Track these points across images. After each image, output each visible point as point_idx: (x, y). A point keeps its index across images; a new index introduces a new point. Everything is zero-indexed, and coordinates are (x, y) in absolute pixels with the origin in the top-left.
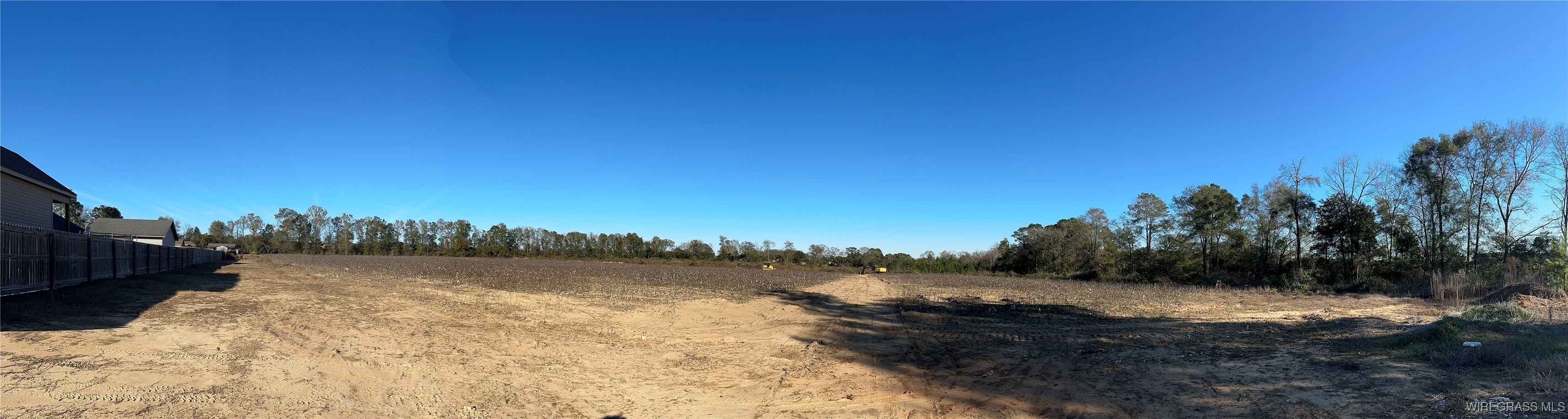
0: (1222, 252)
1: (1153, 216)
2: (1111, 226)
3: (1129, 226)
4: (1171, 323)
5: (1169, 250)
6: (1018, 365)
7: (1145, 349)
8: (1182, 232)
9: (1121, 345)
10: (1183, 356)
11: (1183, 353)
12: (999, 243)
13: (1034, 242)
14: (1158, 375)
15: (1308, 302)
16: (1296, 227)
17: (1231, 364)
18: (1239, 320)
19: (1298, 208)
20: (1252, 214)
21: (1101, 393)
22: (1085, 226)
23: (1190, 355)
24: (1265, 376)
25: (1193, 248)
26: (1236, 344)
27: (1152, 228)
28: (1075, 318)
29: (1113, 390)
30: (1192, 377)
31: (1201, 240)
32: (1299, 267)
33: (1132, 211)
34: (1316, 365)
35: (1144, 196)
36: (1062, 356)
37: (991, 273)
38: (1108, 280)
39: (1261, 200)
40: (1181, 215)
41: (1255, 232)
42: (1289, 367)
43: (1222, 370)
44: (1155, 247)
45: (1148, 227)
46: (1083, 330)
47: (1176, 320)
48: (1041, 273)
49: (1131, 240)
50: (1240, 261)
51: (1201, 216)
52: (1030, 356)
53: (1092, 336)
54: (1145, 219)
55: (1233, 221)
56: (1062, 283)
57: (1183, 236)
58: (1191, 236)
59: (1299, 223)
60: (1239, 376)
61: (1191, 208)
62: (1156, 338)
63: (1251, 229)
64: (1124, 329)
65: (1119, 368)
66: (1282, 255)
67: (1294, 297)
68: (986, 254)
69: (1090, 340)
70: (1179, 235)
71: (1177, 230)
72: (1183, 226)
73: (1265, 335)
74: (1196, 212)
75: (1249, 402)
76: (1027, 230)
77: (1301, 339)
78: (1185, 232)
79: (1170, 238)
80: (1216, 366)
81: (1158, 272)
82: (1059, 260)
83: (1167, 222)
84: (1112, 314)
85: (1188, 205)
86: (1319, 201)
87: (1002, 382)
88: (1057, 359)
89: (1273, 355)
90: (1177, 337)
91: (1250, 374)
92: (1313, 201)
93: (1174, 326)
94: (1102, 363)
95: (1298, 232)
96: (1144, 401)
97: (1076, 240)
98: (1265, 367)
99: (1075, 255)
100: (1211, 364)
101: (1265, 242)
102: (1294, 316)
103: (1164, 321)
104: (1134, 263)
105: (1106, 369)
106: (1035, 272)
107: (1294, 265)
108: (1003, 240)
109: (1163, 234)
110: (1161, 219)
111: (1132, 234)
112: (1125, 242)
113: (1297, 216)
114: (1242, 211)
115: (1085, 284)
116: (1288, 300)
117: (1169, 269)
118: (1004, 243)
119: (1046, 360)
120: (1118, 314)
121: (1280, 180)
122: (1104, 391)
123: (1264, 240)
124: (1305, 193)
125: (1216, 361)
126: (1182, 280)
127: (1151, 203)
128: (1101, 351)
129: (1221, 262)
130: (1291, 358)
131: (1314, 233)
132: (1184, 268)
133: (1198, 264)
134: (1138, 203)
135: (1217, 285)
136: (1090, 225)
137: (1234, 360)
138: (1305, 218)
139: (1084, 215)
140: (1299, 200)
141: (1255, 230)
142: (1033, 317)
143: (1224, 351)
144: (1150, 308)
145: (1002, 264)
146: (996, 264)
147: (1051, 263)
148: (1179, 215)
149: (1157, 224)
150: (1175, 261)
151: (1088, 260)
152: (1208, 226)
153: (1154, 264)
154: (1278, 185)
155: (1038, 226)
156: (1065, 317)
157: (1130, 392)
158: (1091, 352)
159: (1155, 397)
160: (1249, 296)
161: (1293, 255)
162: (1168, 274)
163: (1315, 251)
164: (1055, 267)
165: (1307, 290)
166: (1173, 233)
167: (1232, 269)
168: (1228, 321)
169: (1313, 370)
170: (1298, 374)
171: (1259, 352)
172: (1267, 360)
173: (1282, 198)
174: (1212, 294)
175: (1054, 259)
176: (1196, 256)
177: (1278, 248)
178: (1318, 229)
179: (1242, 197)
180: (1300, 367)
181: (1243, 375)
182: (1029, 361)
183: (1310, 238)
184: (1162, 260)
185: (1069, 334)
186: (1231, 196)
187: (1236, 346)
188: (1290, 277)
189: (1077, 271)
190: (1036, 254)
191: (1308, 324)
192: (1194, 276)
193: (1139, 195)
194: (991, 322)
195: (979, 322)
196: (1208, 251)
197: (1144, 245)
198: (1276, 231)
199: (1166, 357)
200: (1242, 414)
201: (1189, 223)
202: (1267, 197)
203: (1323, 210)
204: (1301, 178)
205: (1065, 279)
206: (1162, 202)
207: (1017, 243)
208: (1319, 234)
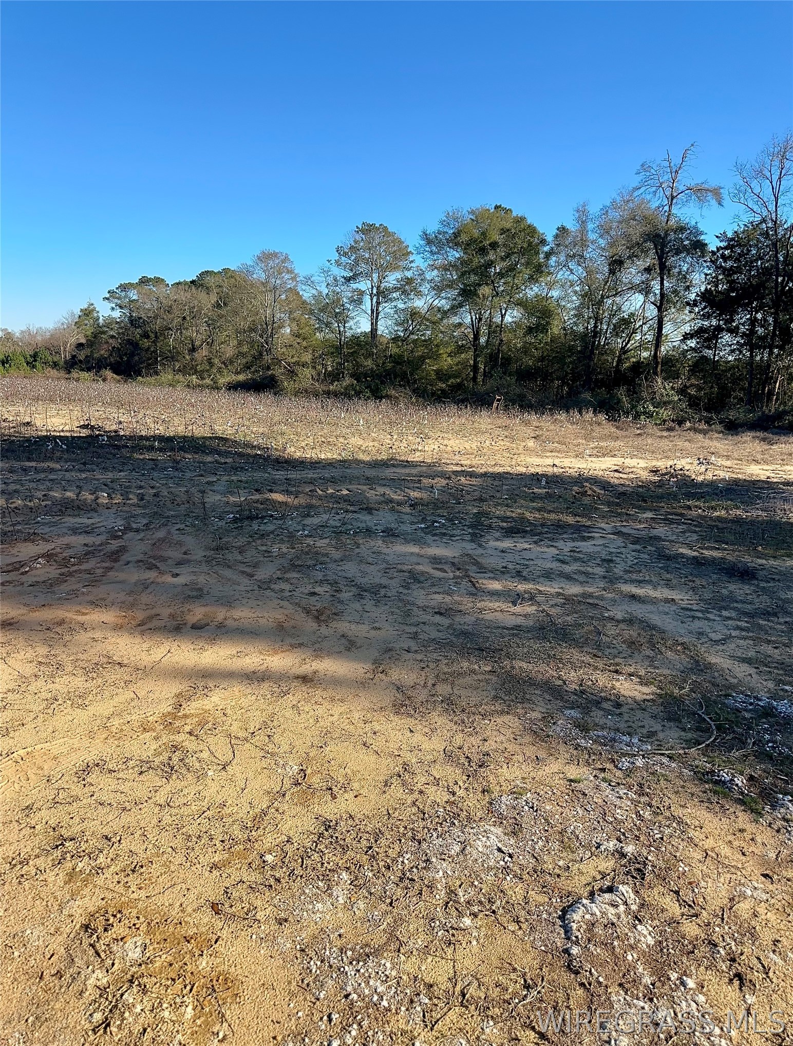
0: (509, 341)
1: (384, 270)
2: (304, 287)
3: (338, 289)
4: (407, 471)
5: (412, 337)
6: (101, 545)
7: (355, 512)
8: (437, 301)
9: (310, 506)
10: (423, 526)
12: (78, 312)
13: (151, 314)
15: (665, 444)
16: (658, 292)
17: (507, 544)
18: (529, 468)
19: (669, 252)
20: (572, 265)
22: (252, 285)
23: (436, 524)
24: (567, 569)
25: (455, 334)
26: (519, 511)
27: (381, 294)
28: (229, 460)
30: (436, 561)
31: (472, 318)
32: (656, 373)
33: (343, 258)
34: (668, 560)
35: (367, 229)
36: (193, 526)
37: (63, 374)
38: (295, 393)
39: (592, 236)
40: (436, 268)
41: (576, 301)
42: (614, 558)
44: (387, 331)
45: (375, 291)
46: (241, 481)
47: (416, 466)
48: (167, 376)
49: (342, 317)
50: (542, 359)
51: (473, 270)
52: (128, 529)
53: (257, 490)
54: (368, 275)
55: (532, 279)
56: (207, 396)
57: (439, 310)
58: (454, 309)
59: (666, 284)
60: (520, 564)
61: (455, 255)
62: (376, 495)
63: (567, 295)
64: (320, 478)
66: (623, 348)
67: (639, 432)
68: (52, 335)
69: (253, 497)
70: (431, 308)
71: (428, 298)
72: (438, 289)
73: (575, 498)
74: (464, 263)
75: (534, 608)
76: (134, 288)
77: (645, 510)
78: (443, 301)
79: (415, 313)
80: (480, 546)
81: (390, 379)
82: (204, 352)
83: (409, 281)
84: (298, 454)
85: (450, 248)
86: (717, 237)
87: (62, 579)
88: (183, 532)
89: (586, 534)
90: (415, 494)
91: (539, 562)
92: (702, 237)
93: (409, 475)
95: (661, 304)
97: (236, 313)
98: (569, 554)
99: (235, 342)
100: (472, 541)
101: (592, 322)
102: (634, 467)
103: (394, 466)
104: (347, 361)
105: (277, 546)
106: (157, 373)
107: (645, 370)
108: (86, 306)
109: (401, 306)
110: (398, 275)
111: (343, 305)
112: (329, 319)
113: (664, 269)
114: (553, 260)
115: (252, 398)
116: (626, 437)
117: (411, 374)
118: (88, 313)
119: (160, 534)
120: (310, 454)
121: (636, 194)
123: (590, 318)
124: (687, 220)
125: (482, 536)
126: (433, 394)
127: (379, 244)
128: (272, 516)
129: (507, 361)
130: (619, 541)
131: (695, 304)
132: (437, 371)
133: (464, 363)
134: (356, 242)
135: (495, 405)
136: (263, 283)
137: (513, 537)
138: (679, 273)
139: (250, 263)
140: (672, 236)
141: (575, 298)
142: (144, 459)
144: (371, 444)
145: (87, 357)
146: (74, 357)
147: (187, 357)
148: (433, 267)
149: (391, 285)
150: (422, 359)
151: (260, 354)
152: (485, 290)
153: (383, 362)
154: (631, 205)
155: (158, 281)
156: (209, 459)
158: (251, 518)
160: (552, 427)
161: (646, 349)
162: (408, 382)
163: (692, 343)
164: (197, 365)
165: (665, 421)
166: (419, 304)
167: (525, 375)
168: (509, 469)
171: (560, 527)
172: (574, 541)
173: (636, 231)
174: (485, 420)
175: (193, 350)
176: (460, 349)
177: (617, 335)
178: (706, 296)
179: (555, 232)
181: (527, 563)
182: (125, 537)
183: (686, 315)
184: (401, 356)
185: (213, 488)
186: (532, 230)
187: (520, 514)
188: (634, 393)
189: (237, 373)
190: (156, 337)
191: (660, 484)
192: (459, 386)
193: (357, 227)
196: (483, 340)
198: (618, 299)
199: (393, 526)
200: (520, 626)
201: (450, 286)
202: (605, 230)
203: (723, 256)
204: (682, 188)
205: (216, 387)
206: (401, 242)
207: (117, 314)
208: (705, 307)
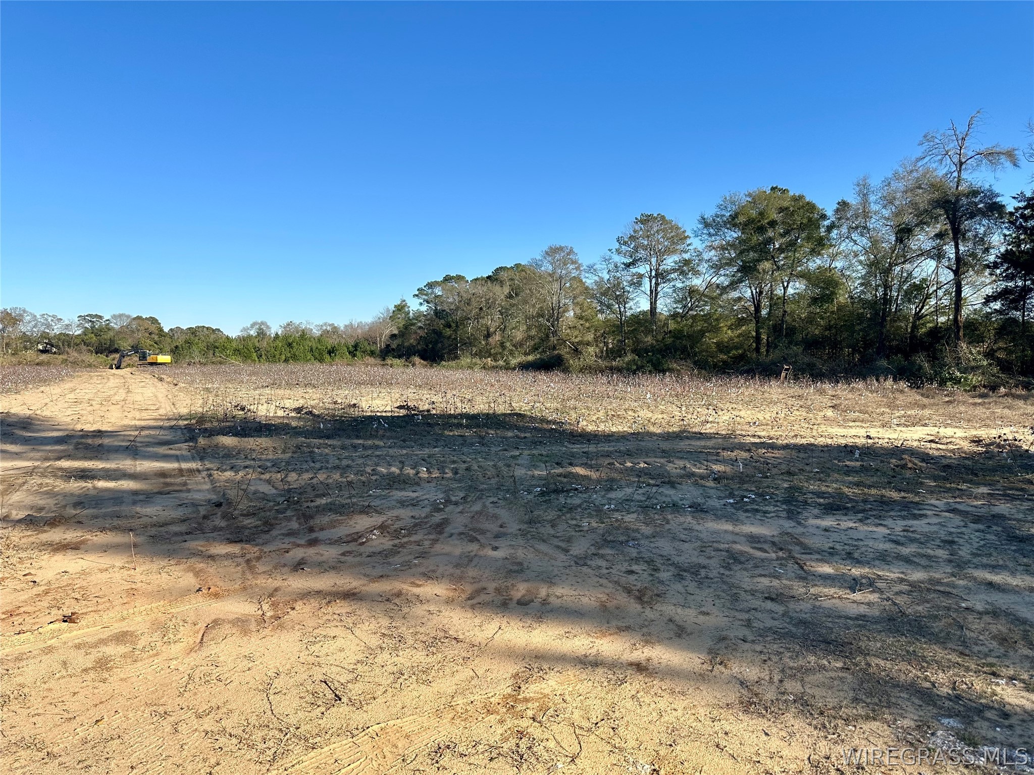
0: (793, 312)
1: (661, 254)
2: (587, 275)
3: (618, 275)
4: (703, 443)
5: (691, 313)
6: (426, 517)
7: (658, 486)
8: (715, 279)
9: (612, 480)
10: (732, 501)
11: (731, 495)
12: (392, 308)
13: (453, 307)
14: (686, 532)
16: (953, 256)
17: (828, 522)
18: (835, 439)
19: (962, 216)
20: (855, 236)
21: (581, 561)
22: (540, 277)
23: (745, 500)
24: (905, 551)
25: (735, 308)
26: (835, 486)
27: (660, 276)
28: (528, 435)
29: (602, 556)
30: (753, 539)
31: (752, 292)
32: (959, 339)
33: (623, 247)
34: (1020, 541)
35: (645, 219)
36: (506, 499)
37: (378, 361)
38: (581, 370)
39: (876, 207)
40: (714, 248)
41: (862, 271)
42: (956, 539)
43: (811, 530)
44: (666, 309)
45: (653, 273)
46: (541, 455)
47: (711, 438)
48: (466, 360)
49: (622, 299)
50: (829, 328)
51: (752, 248)
52: (448, 502)
53: (557, 464)
54: (647, 260)
55: (814, 252)
56: (504, 377)
57: (718, 286)
58: (733, 285)
59: (962, 248)
60: (848, 545)
61: (732, 235)
62: (676, 468)
63: (851, 265)
64: (616, 451)
65: (610, 518)
66: (916, 314)
68: (370, 328)
69: (556, 471)
70: (709, 285)
71: (707, 276)
72: (716, 268)
73: (895, 472)
74: (742, 241)
76: (440, 286)
77: (977, 484)
78: (722, 278)
79: (693, 292)
80: (799, 523)
81: (671, 353)
82: (497, 337)
83: (687, 262)
84: (591, 428)
85: (728, 229)
86: (1014, 198)
88: (497, 505)
89: (916, 512)
90: (717, 468)
91: (871, 543)
92: (999, 199)
93: (705, 447)
94: (579, 510)
95: (958, 268)
96: (664, 575)
97: (525, 302)
98: (902, 534)
99: (525, 328)
100: (789, 518)
101: (881, 290)
103: (687, 438)
104: (628, 338)
105: (587, 520)
106: (456, 357)
107: (944, 336)
108: (399, 303)
109: (680, 286)
110: (676, 258)
111: (623, 288)
112: (611, 301)
113: (958, 234)
114: (834, 233)
115: (542, 376)
117: (692, 348)
118: (401, 308)
119: (477, 507)
120: (602, 427)
121: (920, 164)
122: (585, 558)
123: (879, 286)
124: (979, 184)
125: (799, 513)
126: (715, 366)
127: (658, 231)
128: (576, 489)
129: (792, 331)
130: (957, 520)
131: (995, 266)
132: (718, 344)
133: (746, 336)
134: (635, 231)
135: (784, 374)
136: (550, 275)
137: (834, 514)
138: (976, 235)
139: (539, 257)
140: (964, 201)
141: (860, 267)
142: (454, 435)
143: (811, 495)
144: (660, 416)
145: (398, 345)
146: (388, 346)
147: (483, 343)
148: (711, 248)
149: (669, 268)
150: (702, 333)
151: (548, 336)
152: (767, 265)
153: (663, 339)
154: (915, 174)
155: (460, 278)
156: (510, 434)
157: (637, 560)
158: (557, 491)
159: (685, 571)
160: (850, 396)
161: (943, 314)
162: (689, 355)
163: (997, 305)
164: (491, 349)
165: (975, 387)
166: (697, 282)
167: (812, 344)
168: (812, 441)
169: (1014, 551)
170: (979, 555)
172: (904, 519)
173: (923, 199)
174: (775, 390)
175: (488, 335)
176: (741, 322)
177: (909, 301)
178: (1006, 257)
179: (835, 206)
180: (982, 543)
181: (856, 543)
182: (447, 509)
183: (985, 278)
184: (679, 331)
185: (517, 462)
186: (811, 207)
187: (836, 489)
188: (936, 359)
189: (528, 354)
190: (457, 326)
192: (742, 357)
193: (636, 218)
194: (377, 447)
195: (355, 447)
196: (764, 312)
197: (644, 305)
198: (907, 266)
199: (700, 500)
200: (865, 616)
201: (730, 262)
202: (889, 201)
203: (1023, 216)
204: (971, 154)
205: (508, 368)
206: (678, 228)
207: (424, 308)
208: (1007, 269)
